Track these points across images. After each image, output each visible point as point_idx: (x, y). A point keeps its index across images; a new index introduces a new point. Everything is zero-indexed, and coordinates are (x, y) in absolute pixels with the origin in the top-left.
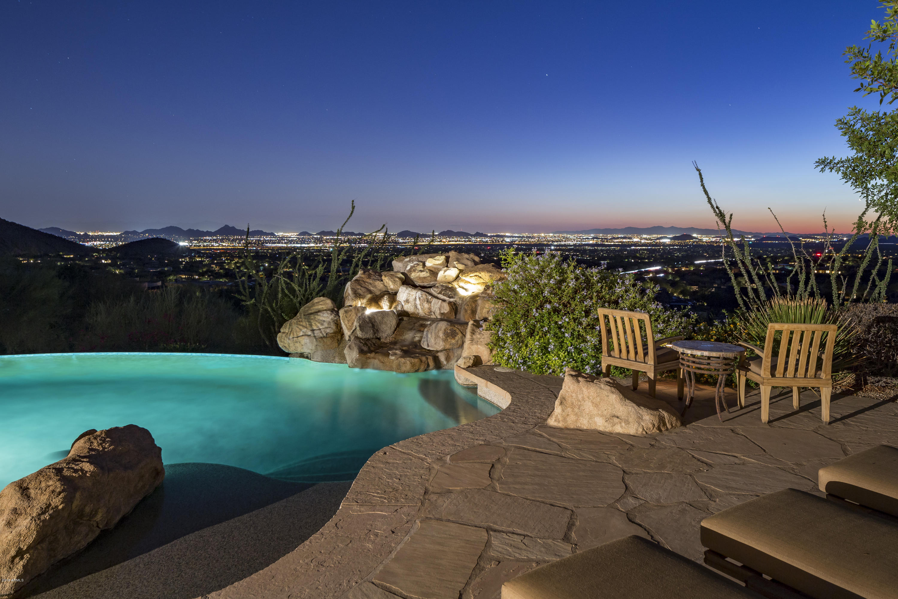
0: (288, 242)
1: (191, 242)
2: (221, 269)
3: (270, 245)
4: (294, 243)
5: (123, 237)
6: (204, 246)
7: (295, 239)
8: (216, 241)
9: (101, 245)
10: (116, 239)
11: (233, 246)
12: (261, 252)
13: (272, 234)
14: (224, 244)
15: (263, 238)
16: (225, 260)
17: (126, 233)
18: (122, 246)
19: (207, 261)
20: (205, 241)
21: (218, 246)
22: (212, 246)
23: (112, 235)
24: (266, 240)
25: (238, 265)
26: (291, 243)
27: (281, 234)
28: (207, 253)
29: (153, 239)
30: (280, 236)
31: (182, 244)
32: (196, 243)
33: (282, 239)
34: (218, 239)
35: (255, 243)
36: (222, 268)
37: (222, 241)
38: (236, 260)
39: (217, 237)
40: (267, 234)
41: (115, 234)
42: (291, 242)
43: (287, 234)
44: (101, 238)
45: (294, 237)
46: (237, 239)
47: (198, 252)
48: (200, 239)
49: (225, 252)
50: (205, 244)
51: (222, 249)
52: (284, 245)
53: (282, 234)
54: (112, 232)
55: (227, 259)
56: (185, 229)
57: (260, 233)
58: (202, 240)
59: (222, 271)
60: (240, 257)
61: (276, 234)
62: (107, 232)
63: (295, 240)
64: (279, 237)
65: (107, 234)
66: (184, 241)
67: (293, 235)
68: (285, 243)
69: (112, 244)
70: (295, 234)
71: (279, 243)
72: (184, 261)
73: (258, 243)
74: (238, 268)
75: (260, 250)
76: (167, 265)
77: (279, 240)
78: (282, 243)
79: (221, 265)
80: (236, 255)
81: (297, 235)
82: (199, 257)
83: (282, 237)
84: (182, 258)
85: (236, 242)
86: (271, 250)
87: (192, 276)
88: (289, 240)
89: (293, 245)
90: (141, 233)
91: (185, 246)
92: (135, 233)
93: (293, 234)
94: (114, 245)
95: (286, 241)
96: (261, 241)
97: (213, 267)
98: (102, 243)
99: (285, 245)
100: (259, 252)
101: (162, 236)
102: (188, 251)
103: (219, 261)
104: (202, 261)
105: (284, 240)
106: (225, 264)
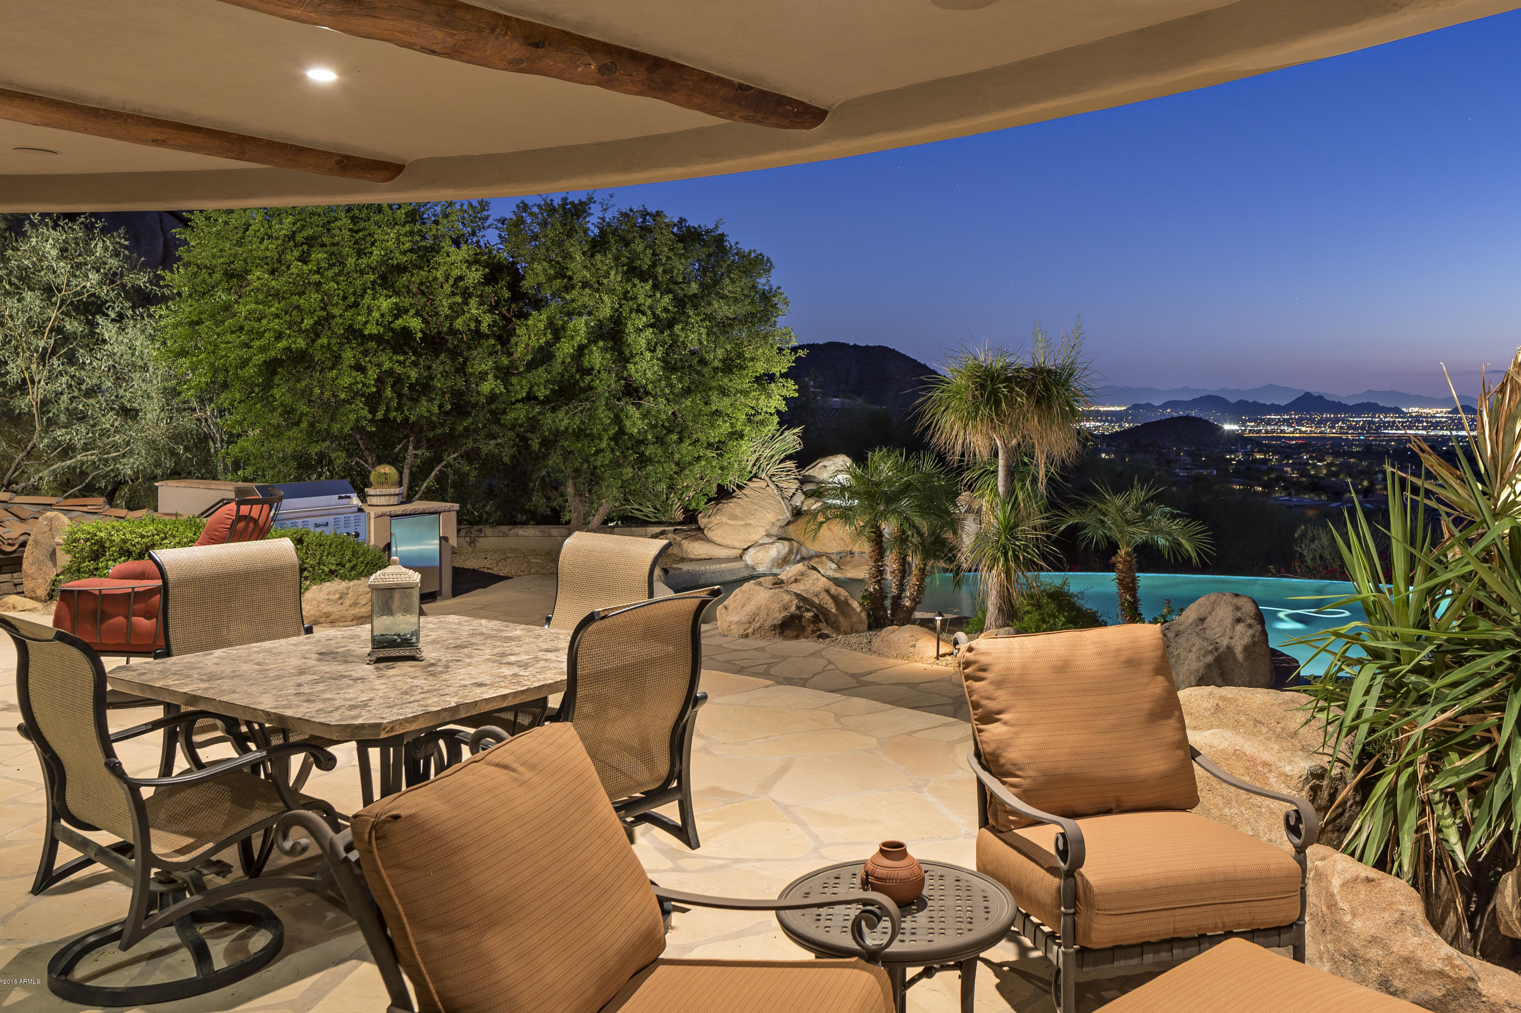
0: (1429, 427)
1: (1244, 424)
2: (1302, 475)
3: (1394, 431)
4: (1442, 429)
5: (1130, 415)
6: (1267, 432)
7: (1444, 420)
8: (1288, 423)
9: (1097, 428)
10: (1118, 417)
11: (1320, 433)
12: (1375, 445)
13: (1397, 411)
14: (1304, 429)
15: (1379, 417)
16: (1308, 459)
17: (1136, 407)
18: (1130, 430)
19: (1274, 459)
20: (1269, 422)
21: (1293, 433)
22: (1281, 432)
23: (1112, 411)
24: (1384, 423)
25: (1333, 469)
26: (1435, 429)
27: (1414, 410)
28: (1273, 446)
29: (1180, 418)
30: (1414, 414)
31: (1228, 427)
32: (1253, 426)
33: (1418, 419)
34: (1292, 419)
35: (1363, 428)
36: (1304, 473)
37: (1300, 422)
38: (1329, 460)
39: (1291, 415)
40: (1386, 410)
41: (1118, 409)
42: (1435, 426)
43: (1426, 411)
44: (1097, 415)
45: (1442, 417)
46: (1327, 420)
47: (1257, 443)
48: (1260, 419)
49: (1307, 444)
50: (1269, 428)
51: (1300, 438)
52: (1421, 432)
53: (1416, 409)
54: (1113, 406)
55: (1311, 458)
56: (1233, 400)
57: (1371, 408)
58: (1263, 420)
59: (1304, 479)
60: (1336, 454)
61: (1404, 410)
62: (1104, 405)
63: (1444, 422)
64: (1411, 417)
65: (1105, 409)
66: (1230, 423)
67: (1441, 413)
68: (1424, 428)
69: (1113, 427)
70: (1444, 410)
71: (1410, 428)
72: (1234, 459)
73: (1369, 427)
74: (1335, 474)
75: (1373, 440)
76: (1205, 466)
77: (1411, 422)
78: (1417, 429)
79: (1301, 467)
80: (1328, 449)
81: (1449, 413)
82: (1259, 452)
83: (1416, 416)
84: (1231, 453)
85: (1325, 424)
86: (1394, 441)
87: (1252, 486)
88: (1431, 422)
89: (1441, 433)
90: (1160, 407)
91: (1233, 431)
92: (1149, 407)
93: (1439, 410)
94: (1117, 429)
95: (1425, 424)
96: (1374, 423)
97: (1286, 472)
98: (1098, 424)
99: (1424, 432)
100: (1371, 445)
101: (1193, 414)
102: (1238, 440)
103: (1298, 461)
104: (1265, 461)
105: (1422, 422)
106: (1309, 468)
